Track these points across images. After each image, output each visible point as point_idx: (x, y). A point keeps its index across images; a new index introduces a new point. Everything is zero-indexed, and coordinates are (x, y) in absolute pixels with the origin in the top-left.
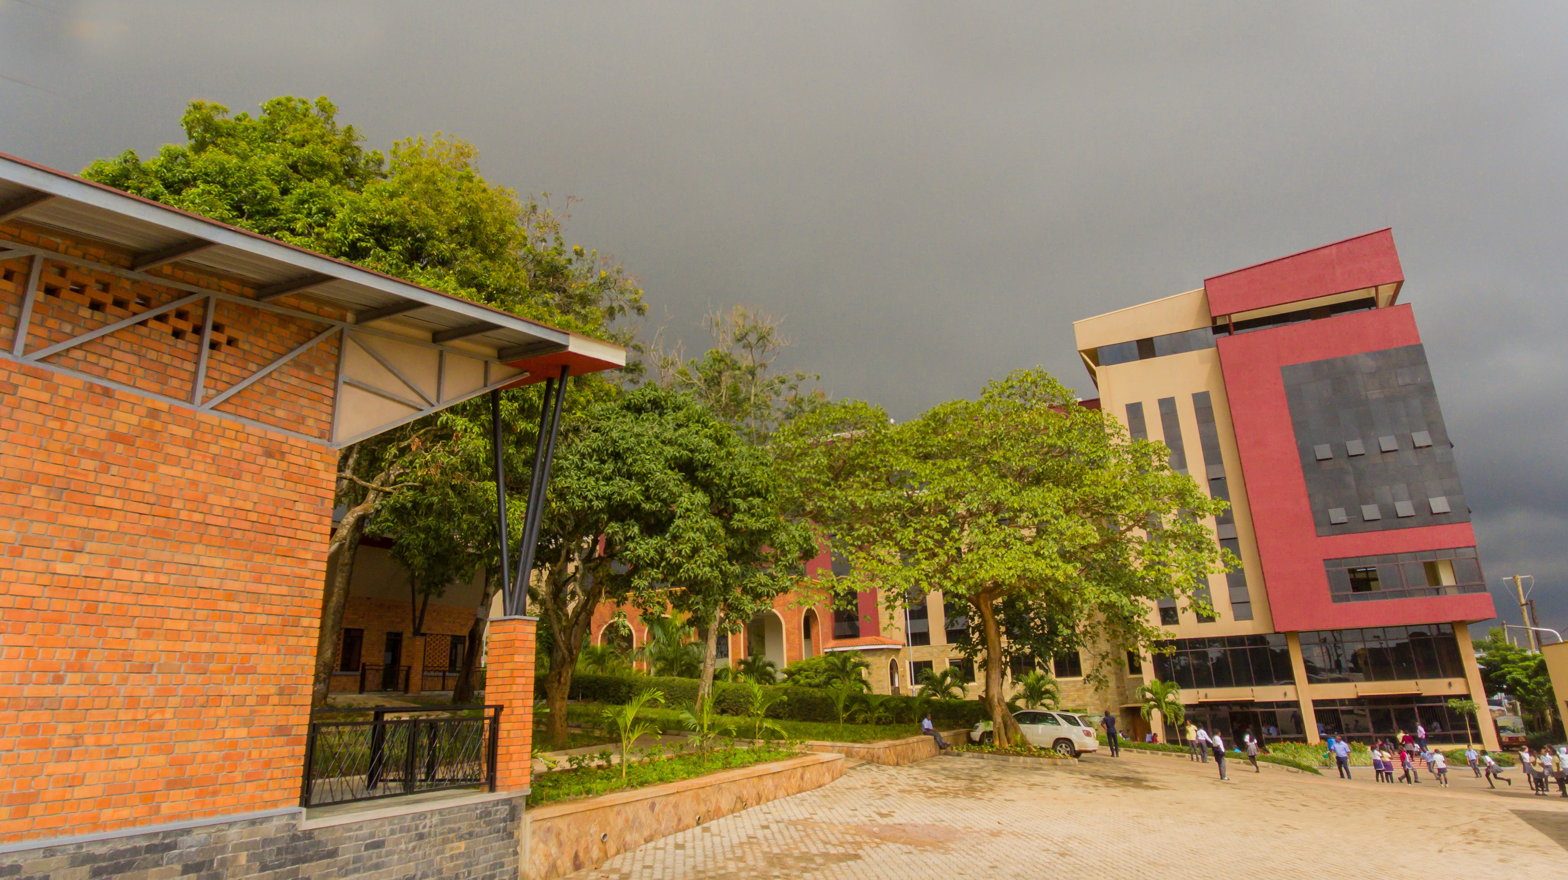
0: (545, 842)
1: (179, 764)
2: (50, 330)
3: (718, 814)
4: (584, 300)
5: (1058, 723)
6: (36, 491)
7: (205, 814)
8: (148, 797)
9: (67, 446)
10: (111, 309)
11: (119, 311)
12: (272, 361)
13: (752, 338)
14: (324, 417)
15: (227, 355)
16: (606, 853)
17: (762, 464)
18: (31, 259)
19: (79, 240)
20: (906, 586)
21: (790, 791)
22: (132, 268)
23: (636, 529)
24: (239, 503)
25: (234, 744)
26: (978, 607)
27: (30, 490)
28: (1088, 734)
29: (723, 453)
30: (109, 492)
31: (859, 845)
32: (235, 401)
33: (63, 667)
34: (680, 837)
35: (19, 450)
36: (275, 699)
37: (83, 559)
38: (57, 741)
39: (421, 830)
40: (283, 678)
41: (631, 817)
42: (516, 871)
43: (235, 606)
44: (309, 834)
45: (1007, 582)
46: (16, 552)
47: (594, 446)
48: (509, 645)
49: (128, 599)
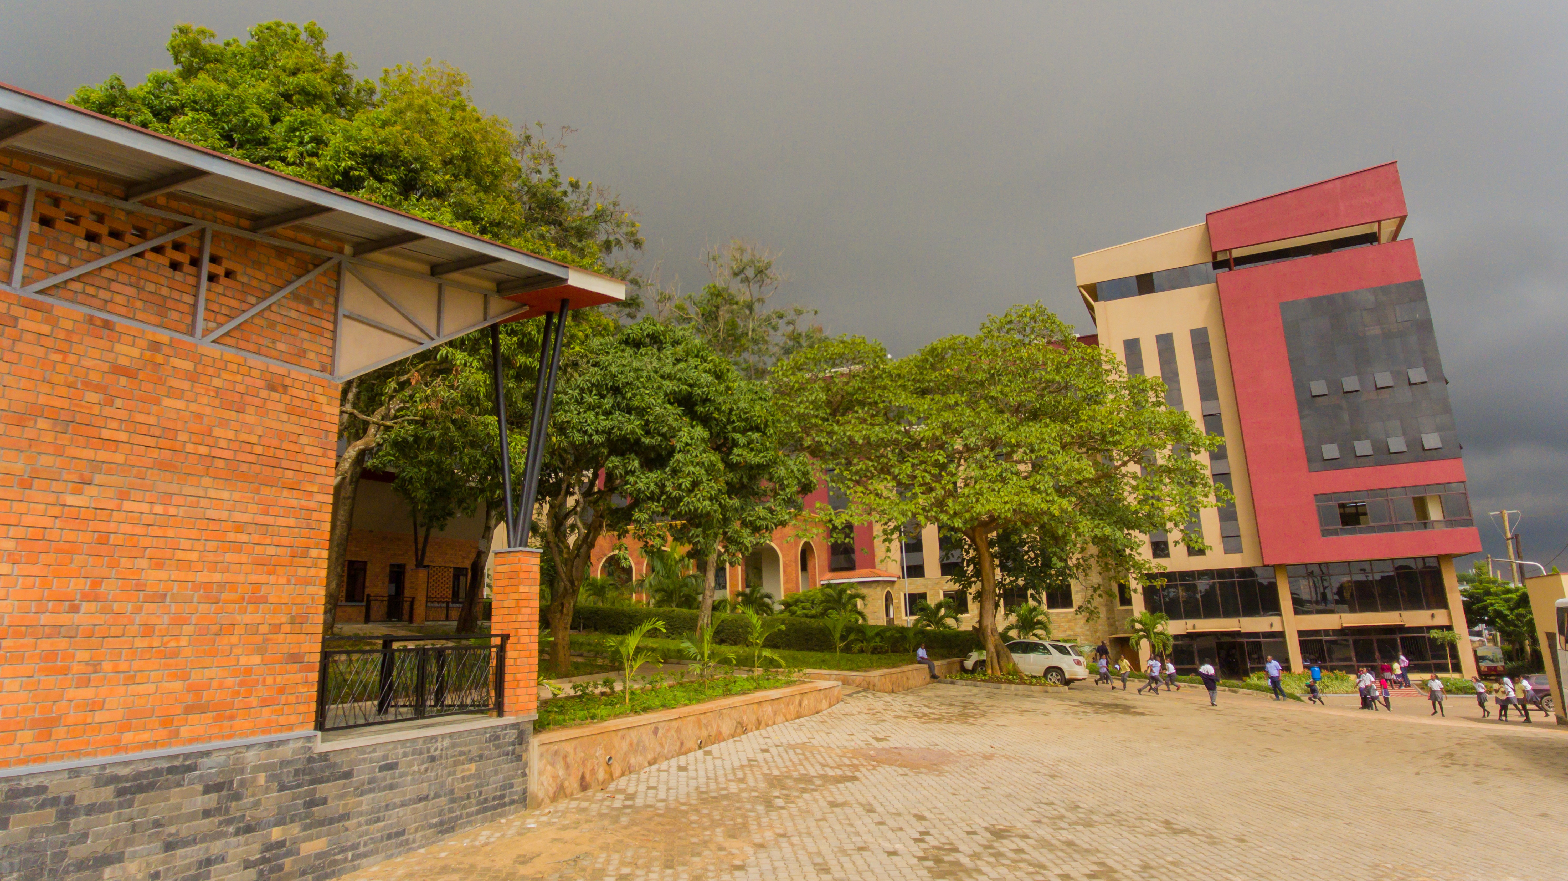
0: (553, 765)
1: (196, 689)
2: (47, 261)
3: (719, 738)
4: (581, 233)
5: (1049, 653)
6: (42, 423)
7: (223, 737)
8: (167, 721)
9: (71, 379)
10: (107, 240)
11: (114, 242)
12: (272, 294)
13: (750, 272)
14: (325, 351)
15: (226, 287)
16: (611, 775)
17: (761, 398)
18: (25, 189)
19: (70, 169)
20: (903, 520)
21: (788, 716)
22: (126, 199)
23: (636, 463)
24: (244, 437)
25: (248, 671)
26: (973, 540)
27: (36, 423)
28: (1078, 663)
29: (722, 388)
30: (115, 425)
31: (856, 767)
32: (237, 334)
33: (78, 596)
34: (682, 760)
35: (23, 383)
36: (287, 628)
37: (92, 490)
38: (76, 668)
39: (432, 753)
40: (294, 607)
41: (635, 741)
42: (525, 791)
43: (244, 538)
44: (324, 756)
45: (1003, 516)
46: (26, 484)
47: (594, 380)
48: (514, 577)
49: (139, 530)
